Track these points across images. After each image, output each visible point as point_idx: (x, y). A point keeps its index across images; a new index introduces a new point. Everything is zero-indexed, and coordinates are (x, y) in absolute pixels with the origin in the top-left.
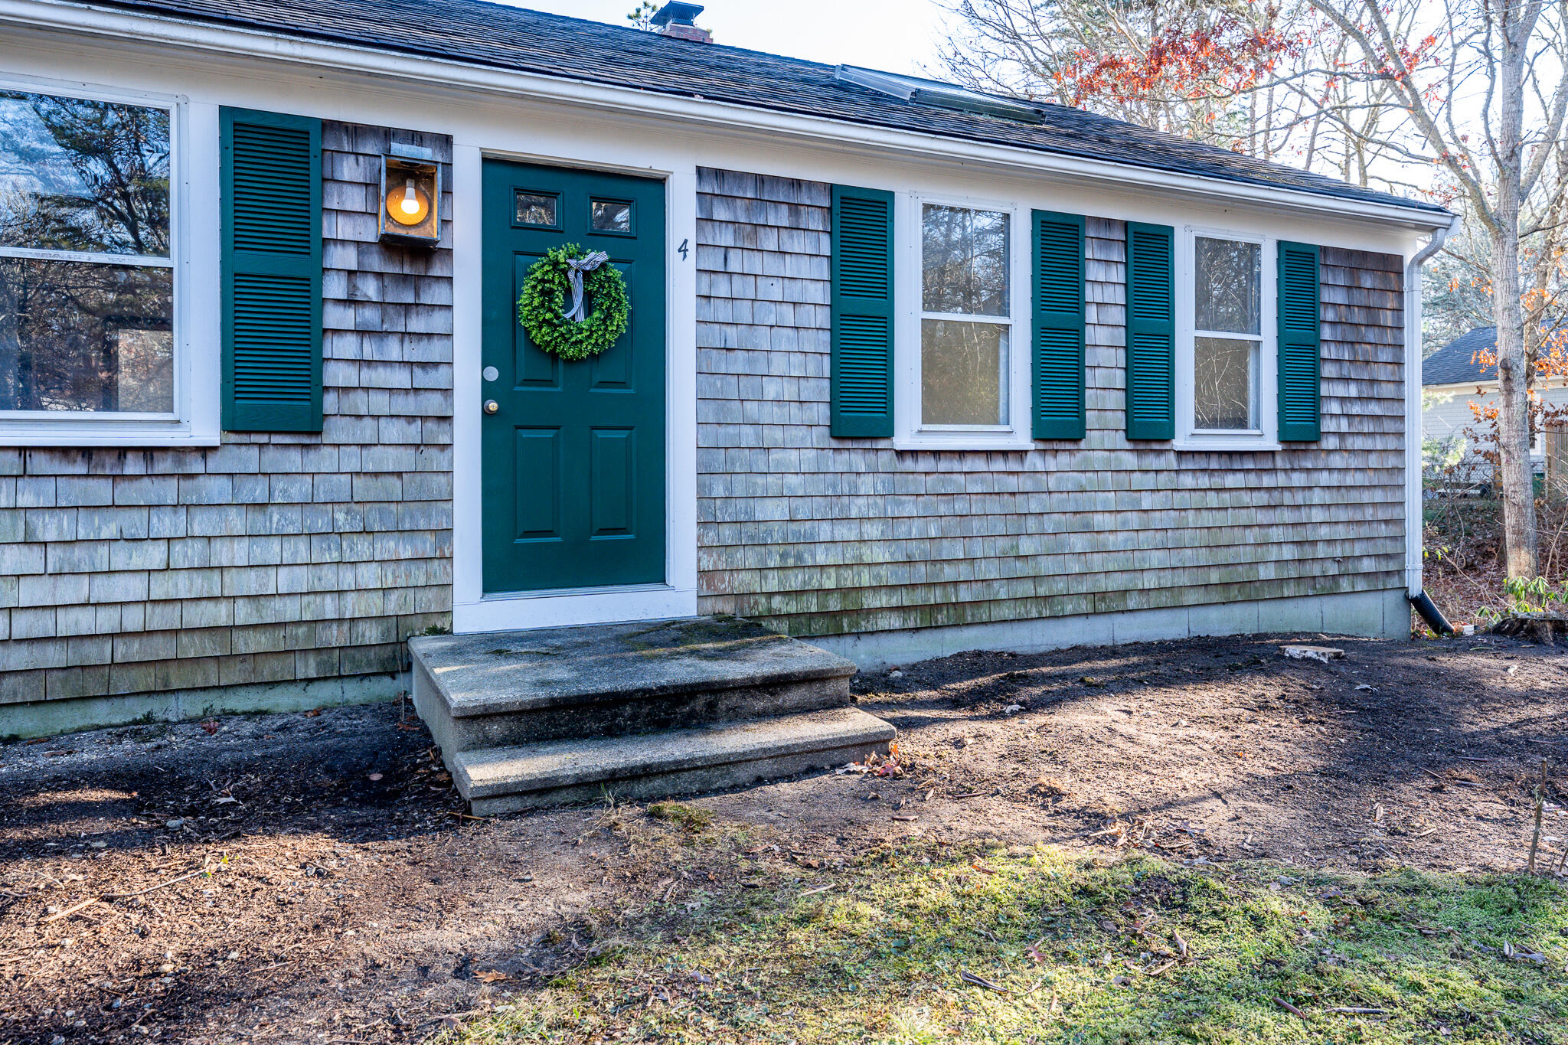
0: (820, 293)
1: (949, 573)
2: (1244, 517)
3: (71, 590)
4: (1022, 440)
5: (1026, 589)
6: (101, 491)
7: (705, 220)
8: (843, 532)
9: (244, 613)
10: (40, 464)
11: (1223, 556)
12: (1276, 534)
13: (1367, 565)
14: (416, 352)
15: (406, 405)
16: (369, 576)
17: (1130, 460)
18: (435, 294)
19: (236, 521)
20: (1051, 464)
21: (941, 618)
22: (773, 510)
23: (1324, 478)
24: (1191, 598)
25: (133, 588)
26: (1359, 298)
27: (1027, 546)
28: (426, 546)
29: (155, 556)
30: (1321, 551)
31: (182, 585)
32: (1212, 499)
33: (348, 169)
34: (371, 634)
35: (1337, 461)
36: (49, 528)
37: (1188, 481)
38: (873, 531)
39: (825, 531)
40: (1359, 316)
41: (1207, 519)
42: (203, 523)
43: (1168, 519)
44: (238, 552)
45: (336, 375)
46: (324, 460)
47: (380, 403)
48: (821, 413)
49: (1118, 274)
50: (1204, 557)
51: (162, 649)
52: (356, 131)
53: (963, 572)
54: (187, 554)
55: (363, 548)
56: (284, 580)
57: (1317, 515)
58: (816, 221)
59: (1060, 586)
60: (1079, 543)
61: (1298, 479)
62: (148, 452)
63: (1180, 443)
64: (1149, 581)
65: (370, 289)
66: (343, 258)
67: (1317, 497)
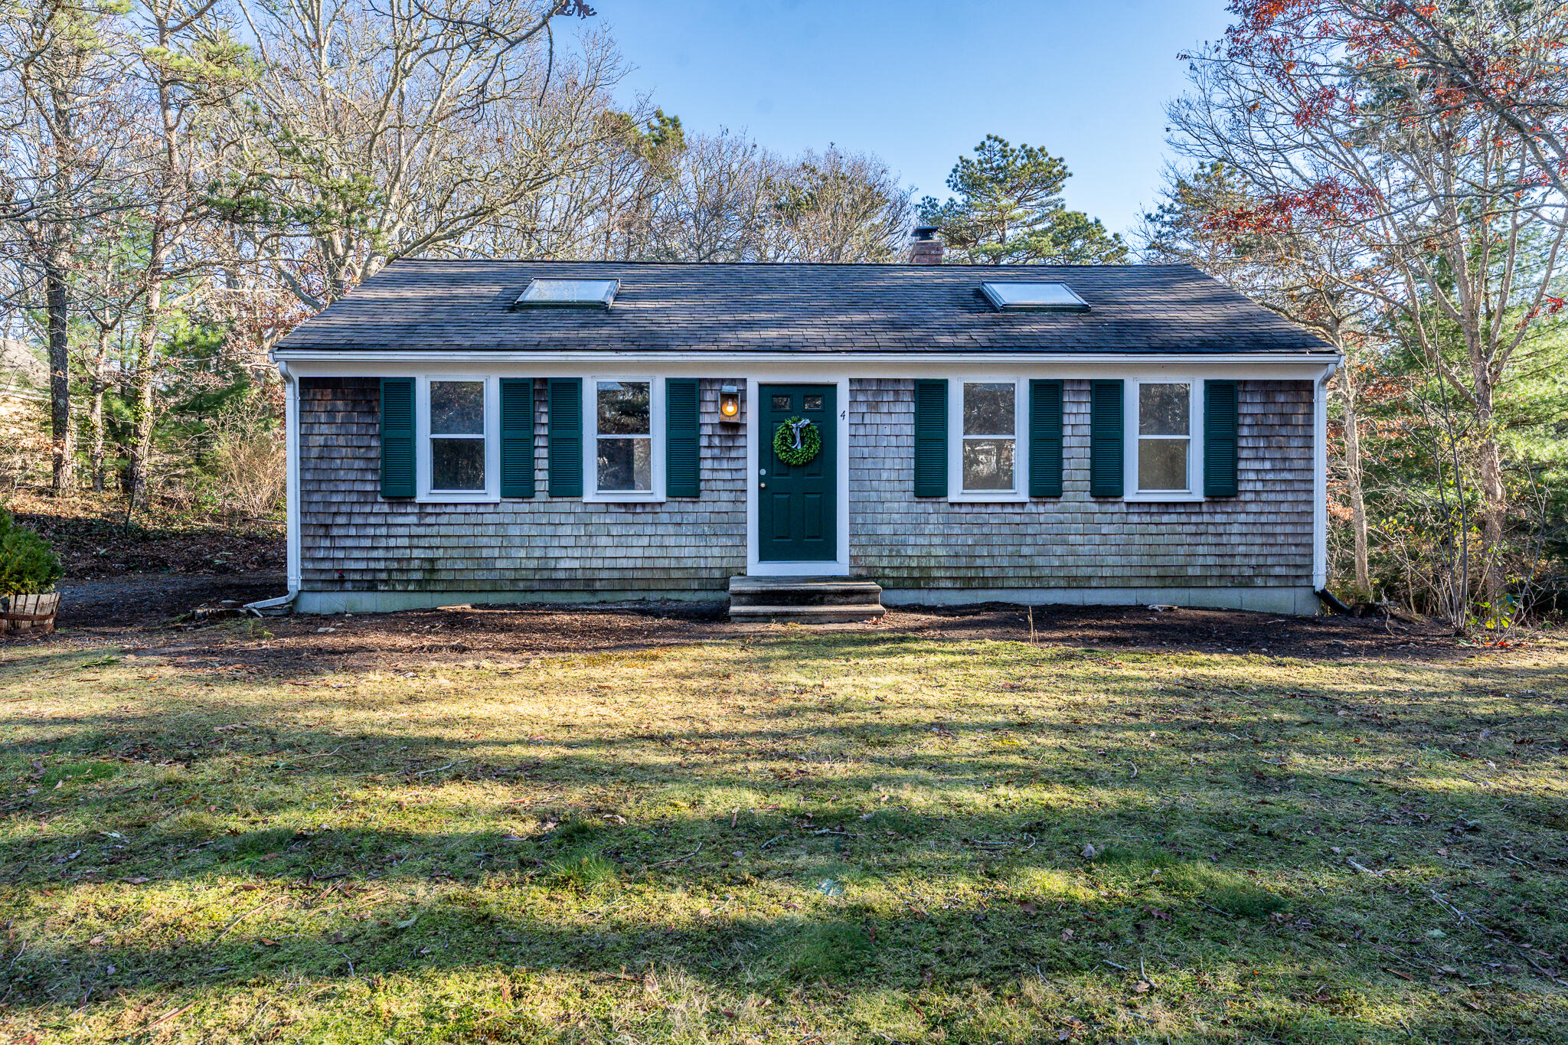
0: (910, 430)
1: (979, 562)
2: (1176, 539)
3: (621, 552)
4: (1023, 496)
5: (1027, 572)
6: (629, 518)
7: (853, 402)
8: (921, 540)
9: (674, 564)
10: (612, 509)
11: (1159, 561)
12: (1200, 550)
13: (1277, 571)
14: (733, 465)
15: (730, 486)
16: (716, 552)
17: (1095, 507)
18: (740, 442)
19: (671, 530)
20: (1041, 509)
21: (975, 584)
22: (886, 530)
23: (1242, 518)
24: (1136, 583)
25: (639, 552)
26: (1272, 408)
27: (1025, 551)
28: (737, 541)
29: (645, 541)
30: (1238, 560)
31: (653, 552)
32: (1153, 529)
33: (709, 396)
34: (717, 574)
35: (1253, 508)
36: (615, 531)
37: (1135, 519)
38: (937, 540)
39: (912, 540)
40: (1272, 420)
41: (1149, 540)
42: (661, 530)
43: (1119, 539)
44: (671, 541)
45: (705, 475)
46: (701, 507)
47: (720, 485)
48: (911, 485)
49: (1086, 408)
50: (1146, 560)
51: (648, 575)
52: (712, 381)
53: (988, 562)
54: (656, 541)
55: (714, 541)
56: (686, 552)
57: (1235, 540)
58: (907, 397)
59: (1047, 572)
60: (1059, 550)
61: (1218, 518)
62: (643, 504)
63: (1127, 498)
64: (1107, 572)
65: (716, 441)
66: (707, 430)
67: (1235, 529)
